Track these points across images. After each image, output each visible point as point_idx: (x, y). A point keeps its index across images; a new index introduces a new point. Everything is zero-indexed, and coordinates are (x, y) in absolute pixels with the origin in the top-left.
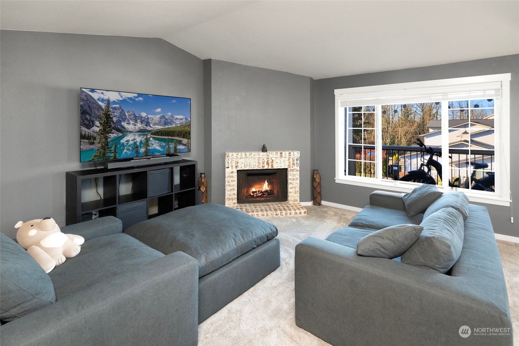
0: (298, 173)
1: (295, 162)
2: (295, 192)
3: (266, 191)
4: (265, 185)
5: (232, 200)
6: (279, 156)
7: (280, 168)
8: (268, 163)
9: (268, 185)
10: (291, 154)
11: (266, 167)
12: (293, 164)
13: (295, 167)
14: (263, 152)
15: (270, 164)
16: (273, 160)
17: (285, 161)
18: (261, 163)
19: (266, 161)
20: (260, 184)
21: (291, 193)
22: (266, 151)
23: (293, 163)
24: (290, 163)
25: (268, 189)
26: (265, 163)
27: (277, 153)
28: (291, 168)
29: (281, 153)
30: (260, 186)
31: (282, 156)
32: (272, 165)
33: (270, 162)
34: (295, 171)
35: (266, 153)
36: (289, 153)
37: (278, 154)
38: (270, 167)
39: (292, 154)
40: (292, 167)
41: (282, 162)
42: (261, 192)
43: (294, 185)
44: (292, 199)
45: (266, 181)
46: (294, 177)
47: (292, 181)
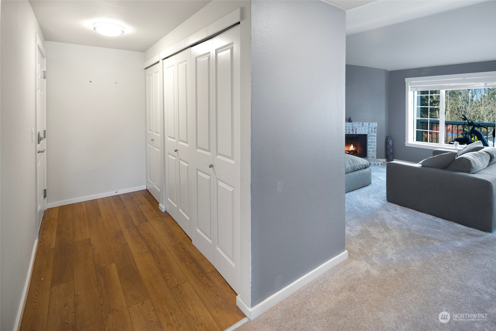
0: (376, 138)
1: (373, 130)
2: (373, 151)
3: (352, 151)
4: (351, 147)
6: (361, 125)
7: (362, 134)
8: (353, 130)
9: (353, 147)
10: (370, 124)
11: (351, 133)
12: (372, 131)
13: (373, 134)
14: (349, 122)
15: (354, 131)
16: (356, 128)
17: (365, 129)
18: (348, 130)
19: (351, 128)
20: (348, 146)
21: (370, 151)
22: (352, 122)
24: (369, 131)
25: (353, 149)
26: (351, 130)
27: (359, 123)
28: (370, 134)
29: (363, 124)
31: (363, 125)
32: (356, 132)
34: (373, 136)
35: (351, 123)
36: (369, 124)
38: (354, 133)
39: (371, 124)
40: (371, 134)
41: (363, 129)
42: (349, 151)
43: (372, 146)
44: (371, 156)
45: (352, 145)
46: (372, 141)
47: (371, 144)
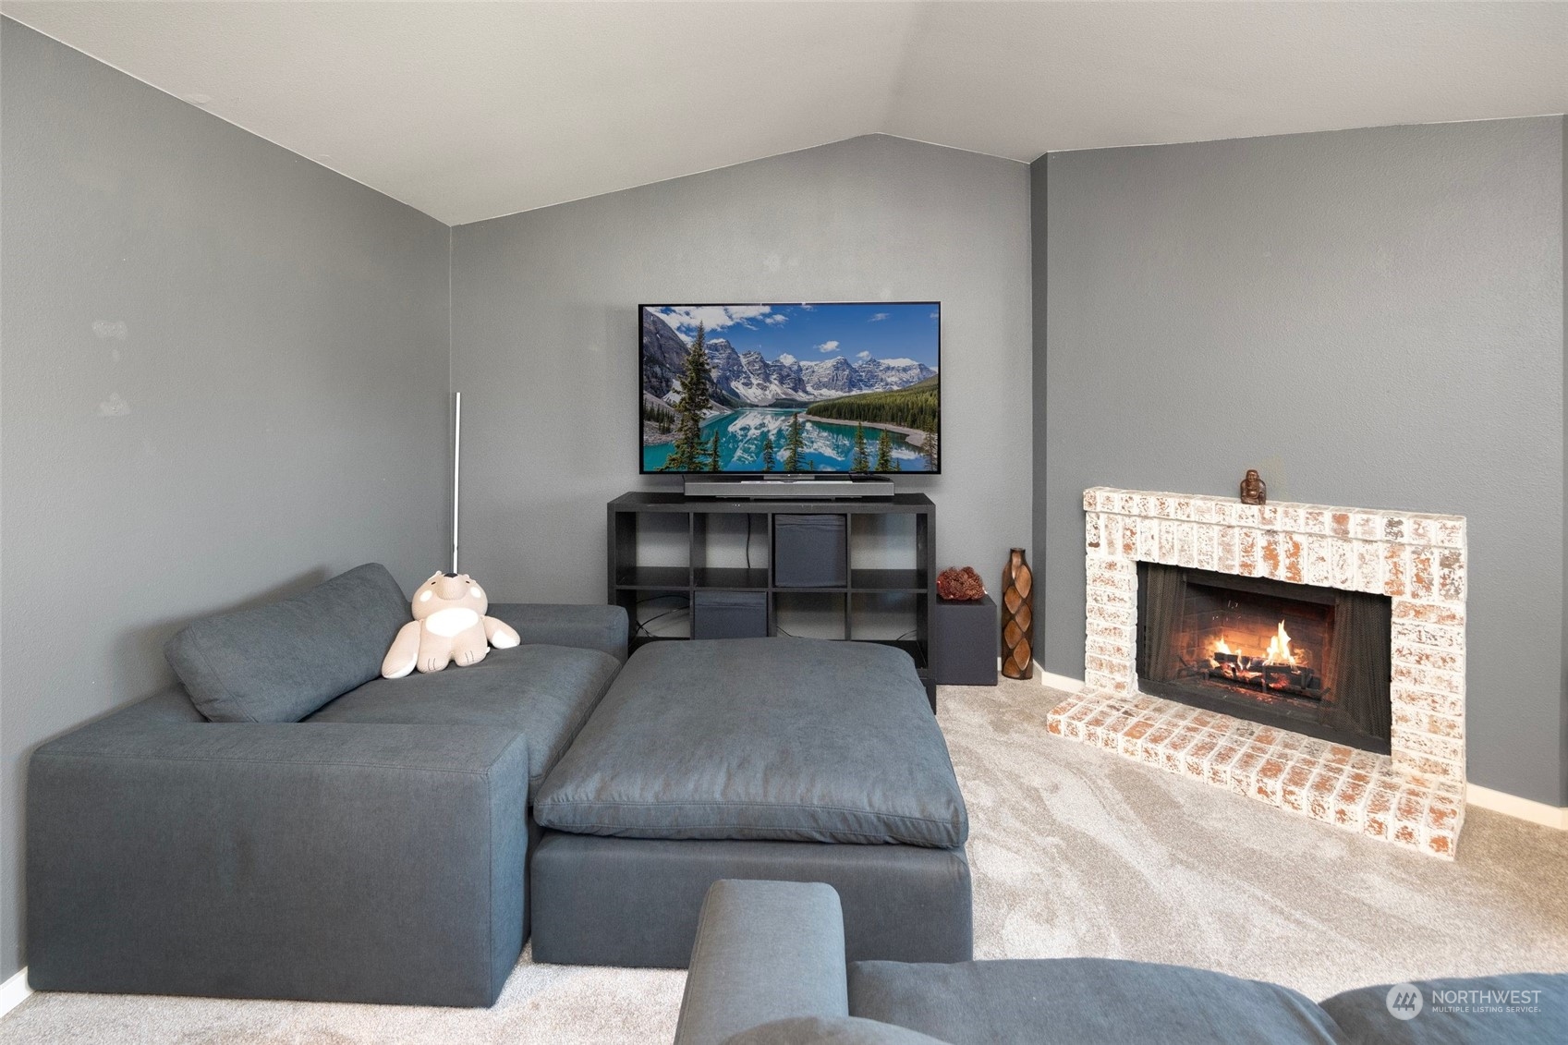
0: (1458, 632)
1: (1436, 571)
2: (1433, 722)
3: (1283, 669)
4: (1274, 640)
5: (1112, 672)
6: (1328, 531)
7: (1342, 587)
8: (1271, 555)
9: (1292, 646)
10: (1403, 528)
11: (1261, 571)
12: (1419, 579)
13: (1435, 597)
14: (1243, 502)
15: (1284, 561)
16: (1297, 546)
17: (1367, 557)
18: (1237, 549)
19: (1261, 541)
20: (1252, 632)
21: (1404, 719)
22: (1260, 499)
23: (1417, 575)
24: (1397, 570)
25: (1293, 661)
26: (1258, 553)
27: (1315, 516)
28: (1407, 598)
29: (1340, 520)
30: (1254, 640)
31: (1346, 532)
32: (1293, 568)
33: (1281, 550)
34: (1434, 617)
35: (1255, 509)
36: (1391, 524)
37: (1320, 518)
38: (1282, 575)
39: (1408, 526)
40: (1415, 595)
41: (1353, 559)
42: (1258, 666)
43: (1426, 688)
44: (1414, 754)
45: (1281, 626)
46: (1427, 649)
47: (1414, 668)
